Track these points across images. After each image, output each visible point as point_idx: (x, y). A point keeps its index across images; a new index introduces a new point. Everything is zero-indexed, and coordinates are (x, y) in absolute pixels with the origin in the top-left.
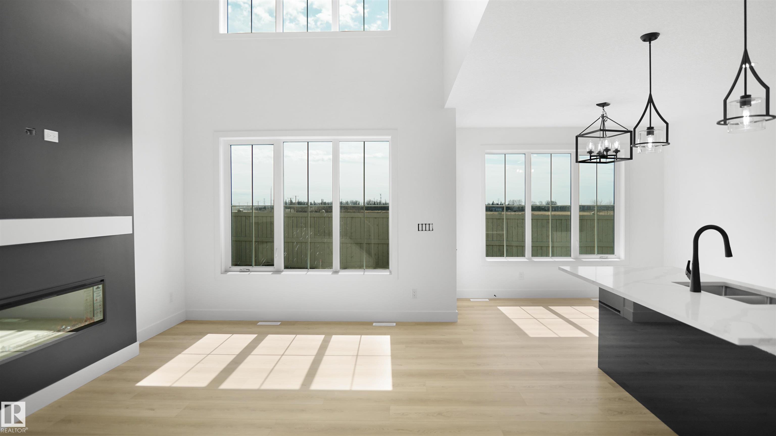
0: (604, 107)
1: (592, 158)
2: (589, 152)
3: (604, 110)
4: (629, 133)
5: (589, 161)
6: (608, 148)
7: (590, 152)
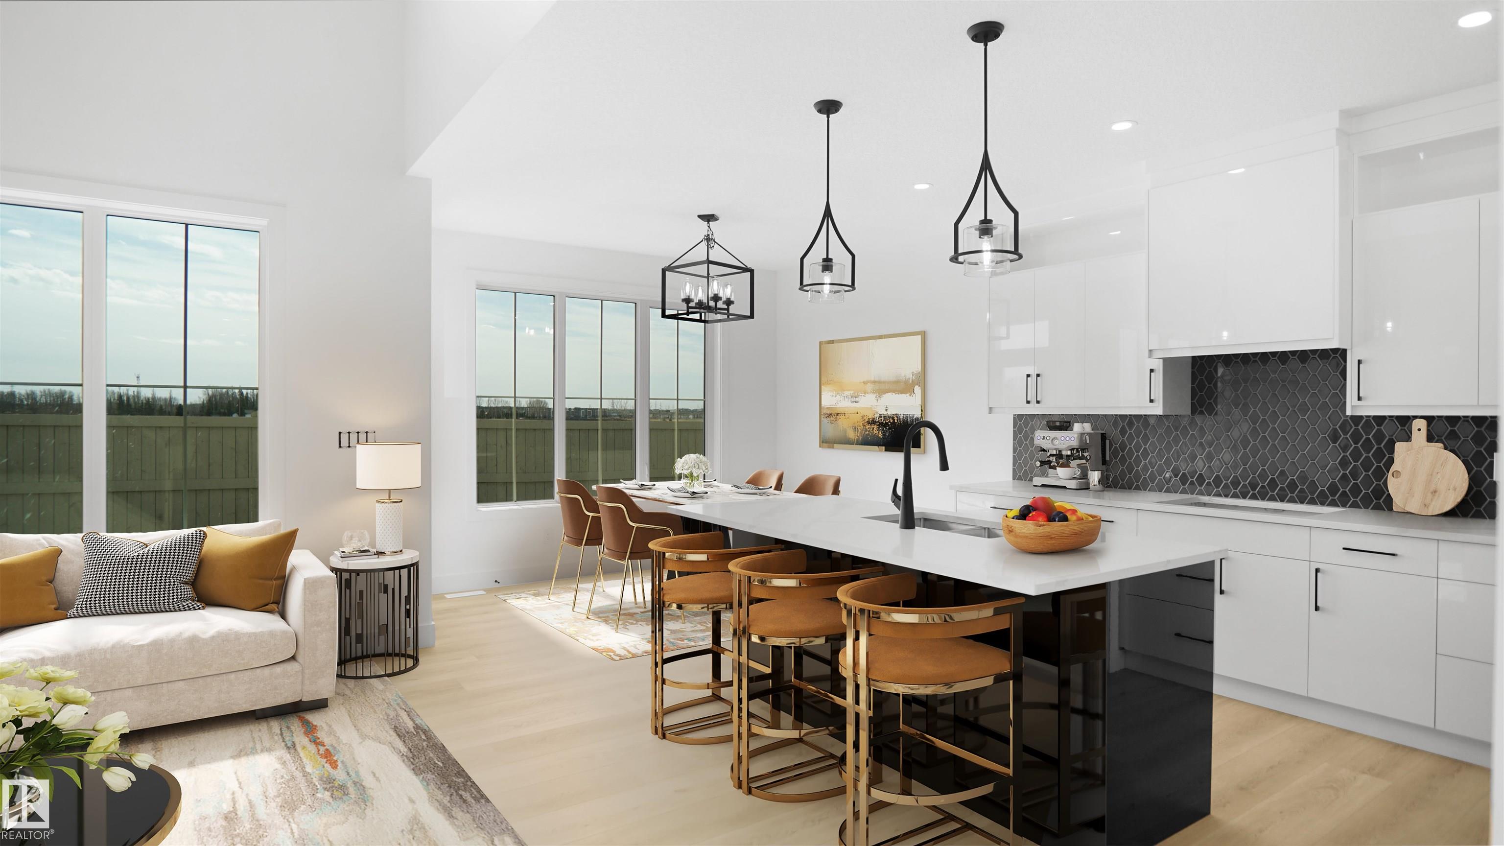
0: (710, 223)
1: (690, 310)
2: (684, 300)
3: (709, 226)
4: (749, 273)
5: (685, 316)
6: (717, 294)
7: (687, 301)
